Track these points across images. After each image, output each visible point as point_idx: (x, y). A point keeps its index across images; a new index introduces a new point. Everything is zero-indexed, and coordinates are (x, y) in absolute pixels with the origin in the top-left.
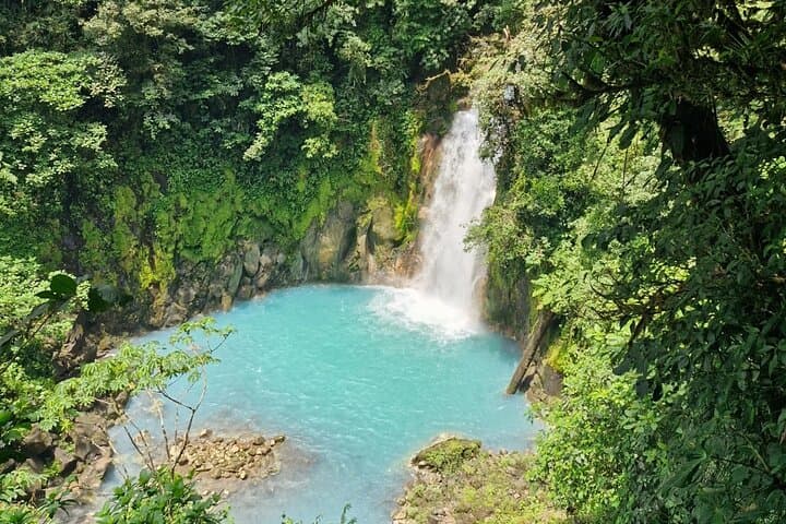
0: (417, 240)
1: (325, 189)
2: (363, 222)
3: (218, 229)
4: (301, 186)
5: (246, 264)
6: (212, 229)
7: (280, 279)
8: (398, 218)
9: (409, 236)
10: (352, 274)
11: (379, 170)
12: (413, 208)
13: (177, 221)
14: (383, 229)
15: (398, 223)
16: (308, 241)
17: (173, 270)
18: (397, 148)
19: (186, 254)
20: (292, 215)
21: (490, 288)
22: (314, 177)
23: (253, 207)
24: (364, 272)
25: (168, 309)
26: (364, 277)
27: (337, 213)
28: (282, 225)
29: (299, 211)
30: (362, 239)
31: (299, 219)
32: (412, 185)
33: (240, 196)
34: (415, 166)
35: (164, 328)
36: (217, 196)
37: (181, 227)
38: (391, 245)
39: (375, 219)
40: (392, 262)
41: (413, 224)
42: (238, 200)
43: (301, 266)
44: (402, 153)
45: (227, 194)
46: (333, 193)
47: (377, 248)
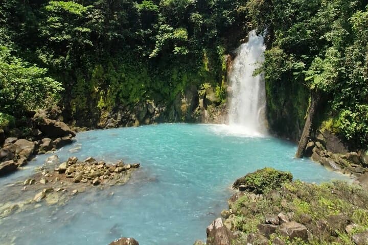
0: (227, 102)
1: (185, 78)
2: (201, 93)
3: (138, 91)
4: (175, 77)
5: (149, 109)
6: (135, 90)
7: (164, 118)
8: (217, 92)
9: (223, 101)
10: (197, 118)
11: (208, 70)
12: (224, 87)
13: (120, 83)
14: (211, 97)
15: (218, 94)
16: (177, 101)
17: (114, 103)
18: (216, 62)
19: (122, 100)
20: (170, 89)
21: (269, 113)
22: (180, 73)
23: (154, 85)
24: (202, 117)
25: (109, 120)
26: (203, 120)
27: (190, 89)
28: (166, 94)
29: (174, 88)
30: (201, 101)
31: (173, 91)
32: (223, 77)
33: (149, 80)
34: (224, 66)
35: (105, 129)
36: (139, 77)
37: (121, 87)
38: (214, 105)
39: (207, 93)
40: (216, 113)
41: (225, 95)
42: (148, 82)
43: (174, 113)
44: (218, 64)
45: (143, 78)
46: (188, 80)
47: (208, 106)
